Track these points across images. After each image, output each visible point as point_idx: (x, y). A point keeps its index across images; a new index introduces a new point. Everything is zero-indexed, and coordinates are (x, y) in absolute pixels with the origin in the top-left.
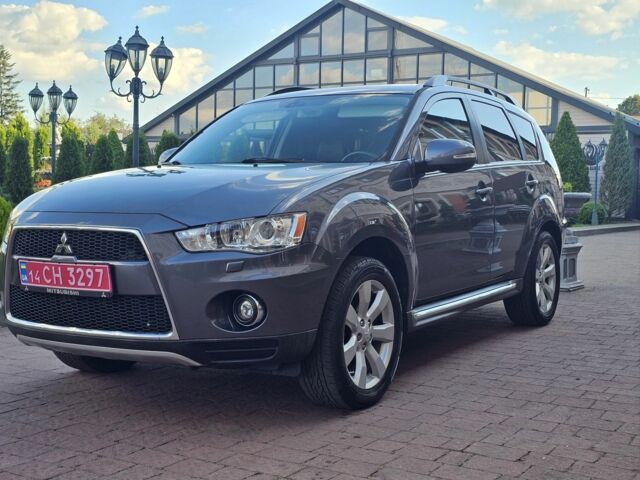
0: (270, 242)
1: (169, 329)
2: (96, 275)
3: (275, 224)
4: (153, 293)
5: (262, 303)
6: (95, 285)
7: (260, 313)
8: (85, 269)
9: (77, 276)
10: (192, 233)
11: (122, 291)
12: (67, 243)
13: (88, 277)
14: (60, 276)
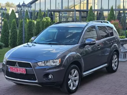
0: (54, 64)
1: (36, 80)
2: (23, 70)
3: (55, 61)
4: (33, 74)
5: (53, 75)
6: (23, 72)
7: (53, 77)
8: (21, 69)
9: (19, 70)
10: (40, 63)
11: (28, 73)
12: (17, 64)
13: (22, 70)
14: (16, 70)
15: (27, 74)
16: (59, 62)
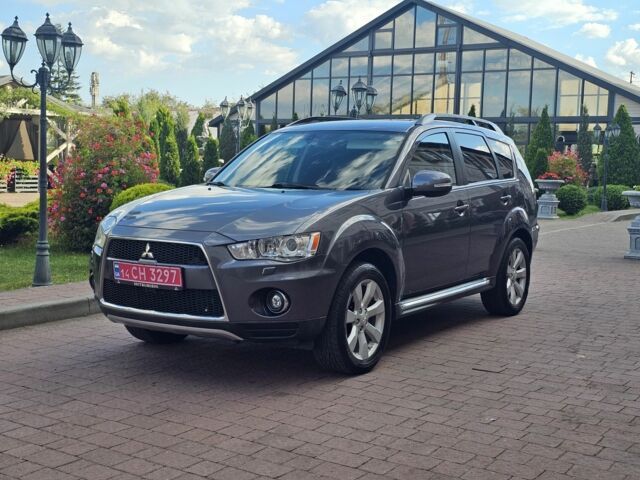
1: (222, 314)
2: (171, 275)
3: (298, 240)
4: (212, 288)
5: (287, 297)
6: (170, 281)
7: (286, 304)
8: (163, 270)
9: (157, 274)
10: (239, 246)
11: (190, 286)
12: (150, 251)
14: (144, 274)
15: (185, 290)
16: (313, 247)
